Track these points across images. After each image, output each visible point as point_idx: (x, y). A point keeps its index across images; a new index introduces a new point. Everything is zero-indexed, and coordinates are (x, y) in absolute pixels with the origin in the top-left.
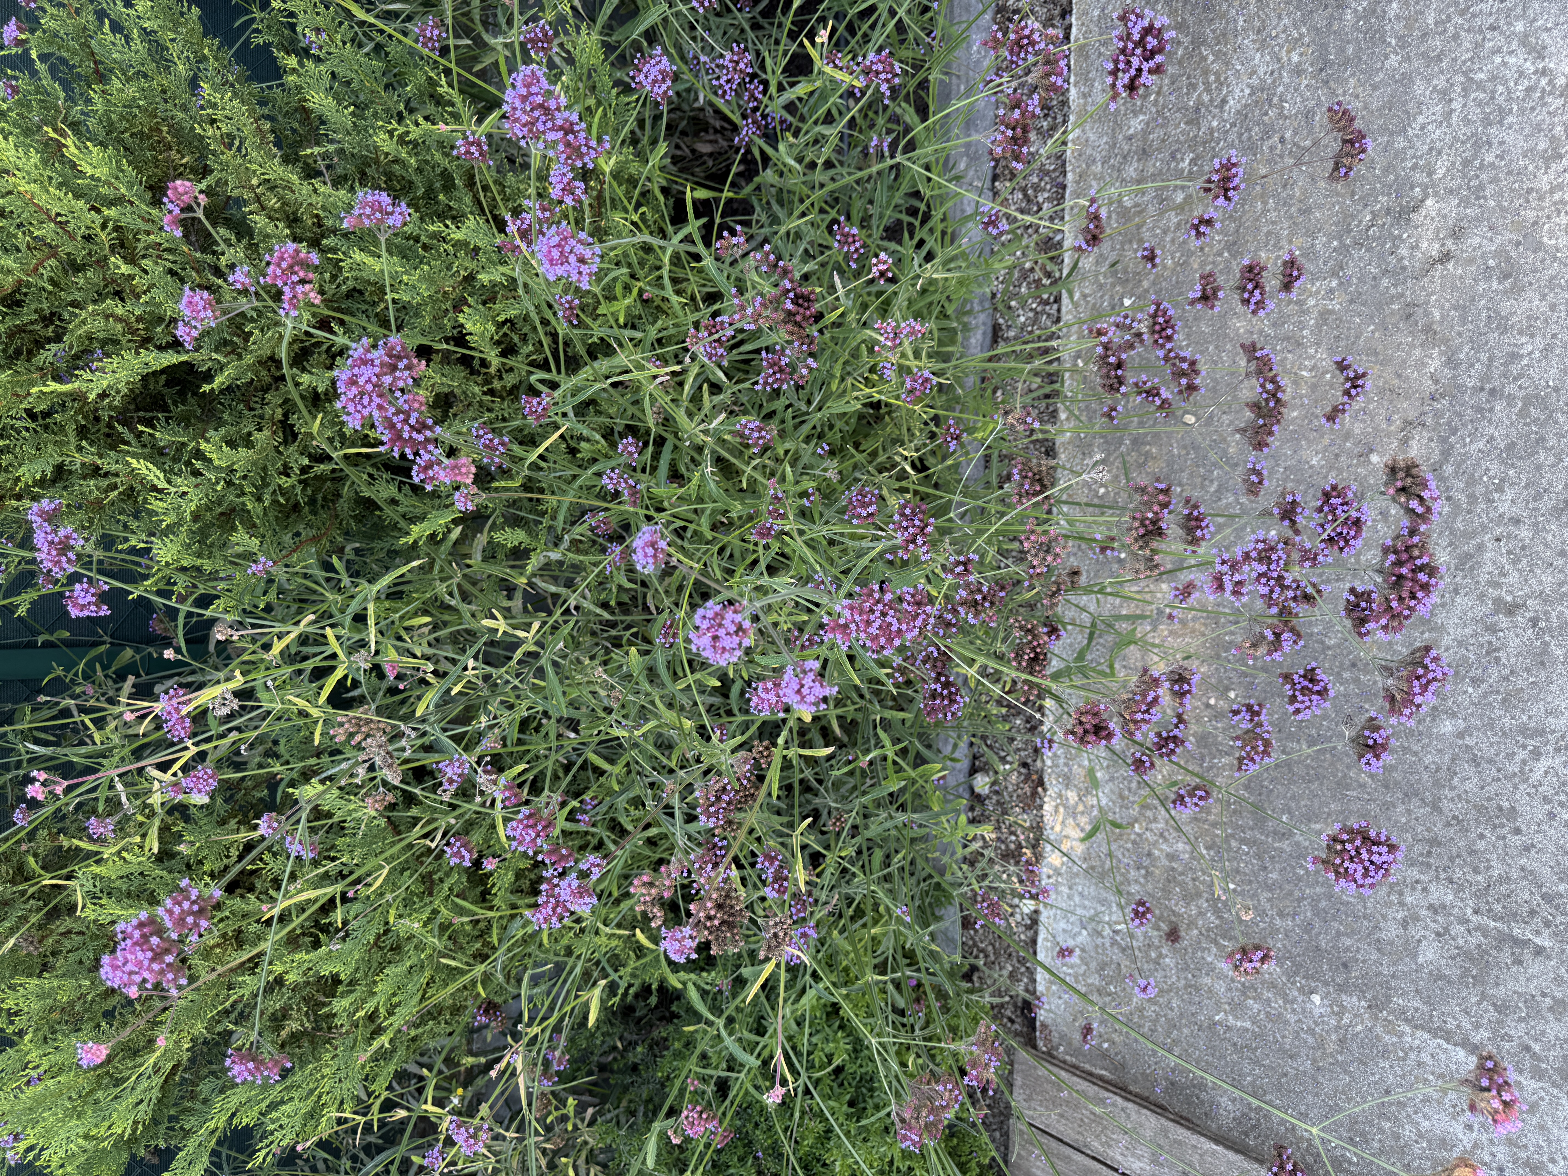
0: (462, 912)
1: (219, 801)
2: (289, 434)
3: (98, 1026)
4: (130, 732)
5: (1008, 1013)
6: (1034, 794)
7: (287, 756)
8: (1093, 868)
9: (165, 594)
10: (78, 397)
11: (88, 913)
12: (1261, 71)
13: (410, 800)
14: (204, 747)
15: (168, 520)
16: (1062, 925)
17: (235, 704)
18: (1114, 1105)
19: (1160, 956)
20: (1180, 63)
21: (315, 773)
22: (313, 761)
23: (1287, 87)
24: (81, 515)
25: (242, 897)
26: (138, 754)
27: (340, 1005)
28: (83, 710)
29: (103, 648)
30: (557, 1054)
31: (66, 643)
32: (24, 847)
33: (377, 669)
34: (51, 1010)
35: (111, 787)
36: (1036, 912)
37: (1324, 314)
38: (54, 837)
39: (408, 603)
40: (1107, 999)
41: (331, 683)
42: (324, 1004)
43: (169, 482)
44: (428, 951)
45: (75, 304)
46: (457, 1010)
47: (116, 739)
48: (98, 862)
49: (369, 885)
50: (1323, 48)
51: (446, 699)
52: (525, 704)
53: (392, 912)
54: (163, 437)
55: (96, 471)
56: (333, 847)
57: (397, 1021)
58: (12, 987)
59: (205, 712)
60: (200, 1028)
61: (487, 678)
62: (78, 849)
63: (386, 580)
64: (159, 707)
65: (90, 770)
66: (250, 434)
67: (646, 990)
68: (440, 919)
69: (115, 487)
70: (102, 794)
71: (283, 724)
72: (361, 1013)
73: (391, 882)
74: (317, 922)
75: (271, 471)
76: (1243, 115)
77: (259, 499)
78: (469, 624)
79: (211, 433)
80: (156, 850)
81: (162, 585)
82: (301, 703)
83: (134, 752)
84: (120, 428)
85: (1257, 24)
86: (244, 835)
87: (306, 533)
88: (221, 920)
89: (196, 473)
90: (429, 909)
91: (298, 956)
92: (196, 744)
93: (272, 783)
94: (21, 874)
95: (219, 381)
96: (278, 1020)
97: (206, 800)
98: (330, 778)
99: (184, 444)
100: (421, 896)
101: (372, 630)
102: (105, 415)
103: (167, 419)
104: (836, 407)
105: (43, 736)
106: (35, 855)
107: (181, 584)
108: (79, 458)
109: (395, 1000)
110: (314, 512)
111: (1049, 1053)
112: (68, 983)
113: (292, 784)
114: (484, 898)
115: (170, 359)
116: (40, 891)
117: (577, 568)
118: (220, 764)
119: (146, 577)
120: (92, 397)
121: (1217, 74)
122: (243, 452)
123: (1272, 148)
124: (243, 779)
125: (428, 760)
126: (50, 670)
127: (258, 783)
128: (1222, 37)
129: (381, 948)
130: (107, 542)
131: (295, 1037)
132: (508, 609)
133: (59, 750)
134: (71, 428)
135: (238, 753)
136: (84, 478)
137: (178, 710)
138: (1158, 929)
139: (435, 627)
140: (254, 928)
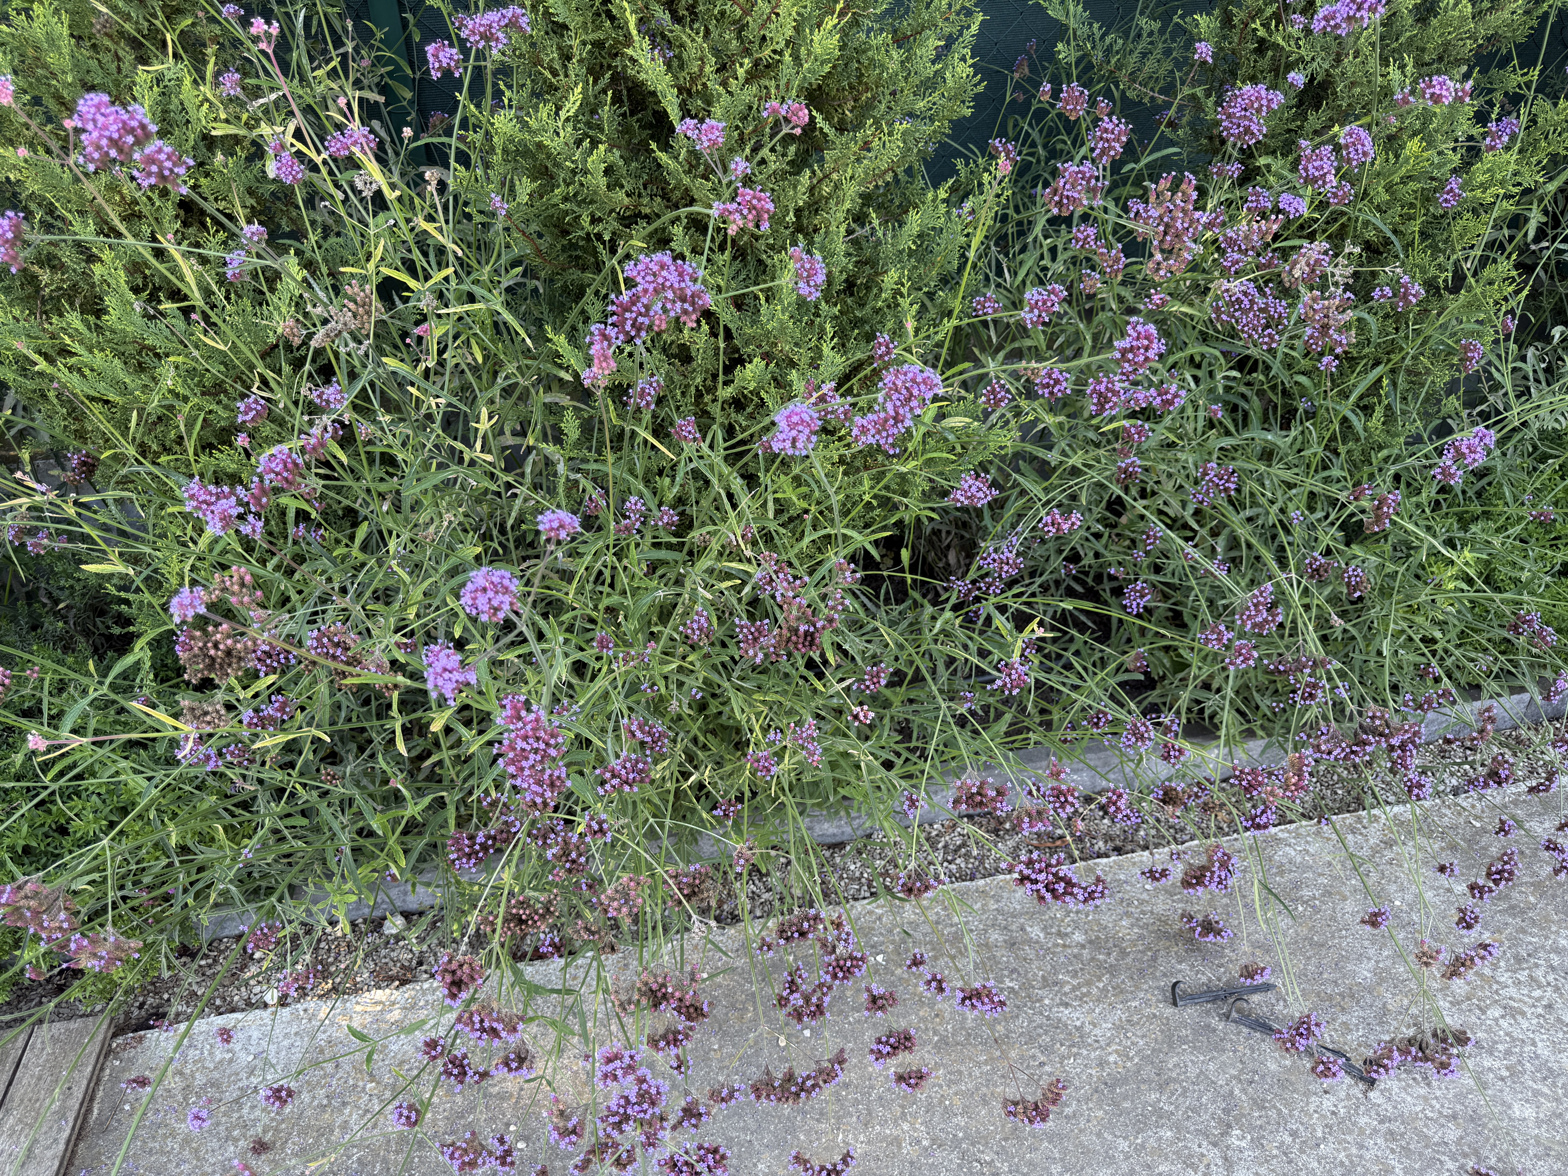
0: (190, 425)
1: (273, 187)
2: (629, 220)
3: (25, 92)
4: (330, 102)
5: (150, 1001)
6: (392, 979)
7: (326, 245)
8: (322, 1052)
9: (464, 124)
10: (628, 40)
11: (143, 75)
12: (1097, 1031)
13: (298, 364)
14: (324, 170)
15: (532, 123)
16: (256, 1035)
17: (367, 194)
18: (60, 1130)
19: (235, 1140)
20: (1093, 959)
21: (313, 274)
22: (325, 270)
23: (1088, 1057)
24: (525, 48)
25: (177, 216)
26: (308, 110)
27: (74, 319)
28: (344, 56)
29: (409, 72)
30: (45, 541)
31: (409, 39)
32: (201, 14)
33: (423, 318)
34: (37, 48)
35: (272, 89)
36: (266, 1006)
37: (897, 1141)
38: (215, 40)
39: (492, 341)
40: (180, 1098)
41: (403, 277)
42: (72, 304)
43: (567, 120)
44: (143, 398)
45: (707, 32)
46: (81, 435)
47: (319, 89)
48: (195, 81)
49: (206, 332)
50: (1125, 1081)
51: (402, 383)
52: (410, 458)
53: (180, 359)
54: (606, 112)
55: (566, 57)
56: (240, 297)
57: (64, 375)
58: (56, 11)
59: (359, 168)
60: (33, 187)
61: (429, 417)
62: (205, 63)
63: (507, 317)
64: (355, 126)
65: (285, 67)
66: (622, 187)
67: (128, 621)
68: (177, 404)
69: (555, 74)
70: (263, 81)
71: (357, 240)
72: (68, 341)
73: (211, 354)
74: (160, 289)
75: (592, 207)
76: (1058, 1025)
77: (566, 199)
78: (482, 398)
79: (617, 153)
80: (214, 133)
81: (472, 120)
82: (378, 253)
83: (309, 106)
84: (608, 75)
85: (1135, 1018)
86: (240, 213)
87: (543, 244)
88: (149, 198)
89: (578, 143)
90: (187, 393)
91: (122, 273)
92: (325, 162)
93: (298, 235)
94: (173, 13)
95: (663, 157)
96: (50, 261)
97: (271, 175)
98: (310, 286)
99: (602, 130)
100: (200, 384)
101: (460, 309)
102: (617, 62)
103: (624, 115)
104: (736, 702)
105: (315, 23)
106: (193, 24)
107: (474, 137)
108: (575, 43)
109: (87, 372)
110: (564, 249)
111: (110, 1051)
112: (67, 62)
113: (299, 253)
114: (206, 447)
115: (674, 114)
116: (158, 31)
117: (552, 491)
118: (308, 185)
119: (478, 106)
120: (629, 51)
121: (1089, 993)
122: (603, 181)
123: (1034, 1057)
124: (297, 207)
125: (341, 375)
126: (380, 26)
127: (296, 221)
128: (1119, 990)
129: (140, 353)
130: (504, 71)
131: (33, 279)
132: (502, 432)
133: (302, 40)
134: (600, 35)
135: (323, 199)
136: (559, 48)
137: (355, 143)
138: (265, 1132)
139: (475, 369)
140: (146, 230)
